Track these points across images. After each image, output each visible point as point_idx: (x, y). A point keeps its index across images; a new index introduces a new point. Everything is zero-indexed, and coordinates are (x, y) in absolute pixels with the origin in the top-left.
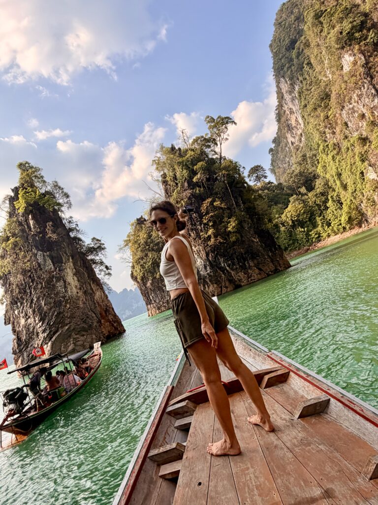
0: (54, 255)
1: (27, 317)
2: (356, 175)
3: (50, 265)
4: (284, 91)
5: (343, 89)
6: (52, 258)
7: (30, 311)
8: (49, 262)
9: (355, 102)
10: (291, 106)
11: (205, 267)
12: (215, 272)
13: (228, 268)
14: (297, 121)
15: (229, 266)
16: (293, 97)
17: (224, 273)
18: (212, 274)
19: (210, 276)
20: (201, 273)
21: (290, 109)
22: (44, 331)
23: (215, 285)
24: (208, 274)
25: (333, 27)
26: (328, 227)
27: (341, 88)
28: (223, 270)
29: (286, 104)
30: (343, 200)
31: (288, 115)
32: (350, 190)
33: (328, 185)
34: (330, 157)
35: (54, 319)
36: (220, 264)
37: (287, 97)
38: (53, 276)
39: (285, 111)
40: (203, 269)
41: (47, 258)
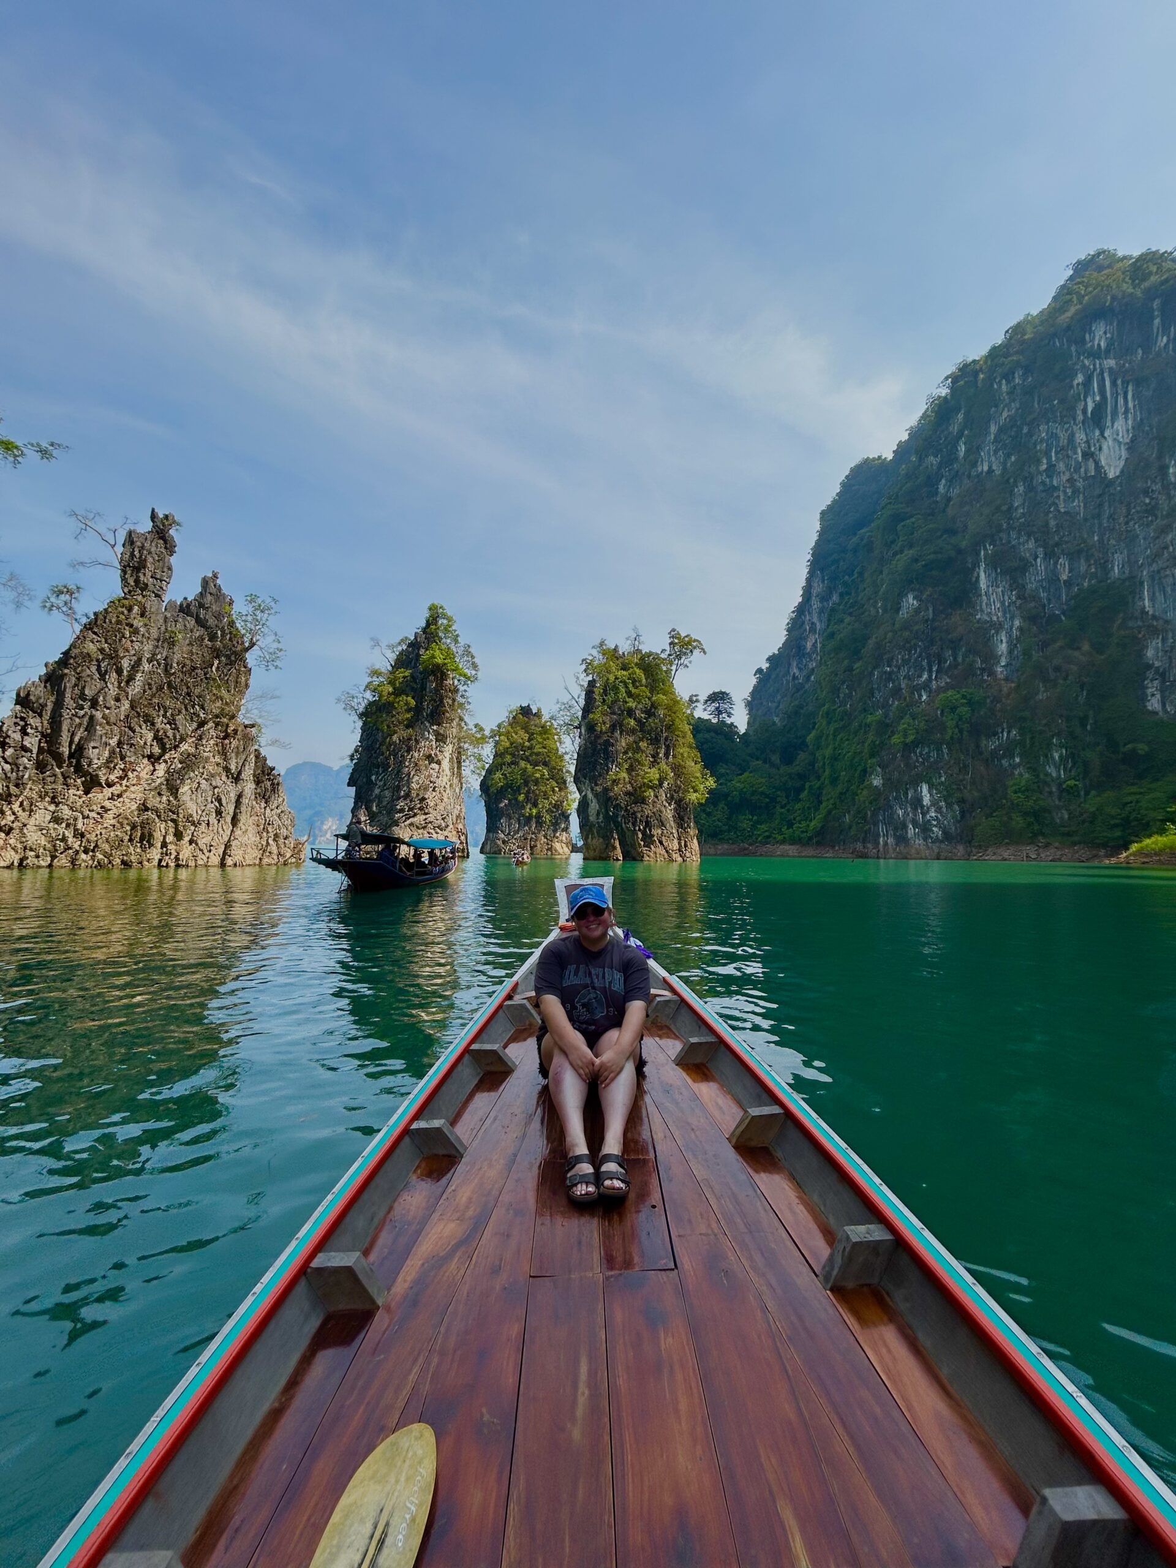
1: (384, 787)
2: (856, 770)
3: (431, 742)
4: (814, 592)
5: (887, 640)
6: (438, 735)
7: (390, 783)
8: (432, 737)
9: (896, 667)
10: (815, 620)
11: (598, 814)
14: (814, 645)
16: (824, 607)
18: (603, 825)
19: (600, 826)
20: (591, 818)
21: (813, 623)
22: (400, 810)
23: (601, 840)
24: (598, 823)
25: (911, 546)
26: (788, 829)
27: (885, 638)
29: (809, 613)
30: (824, 798)
31: (806, 630)
32: (839, 788)
33: (814, 768)
34: (832, 728)
35: (415, 803)
37: (816, 604)
38: (430, 755)
39: (803, 623)
41: (433, 733)
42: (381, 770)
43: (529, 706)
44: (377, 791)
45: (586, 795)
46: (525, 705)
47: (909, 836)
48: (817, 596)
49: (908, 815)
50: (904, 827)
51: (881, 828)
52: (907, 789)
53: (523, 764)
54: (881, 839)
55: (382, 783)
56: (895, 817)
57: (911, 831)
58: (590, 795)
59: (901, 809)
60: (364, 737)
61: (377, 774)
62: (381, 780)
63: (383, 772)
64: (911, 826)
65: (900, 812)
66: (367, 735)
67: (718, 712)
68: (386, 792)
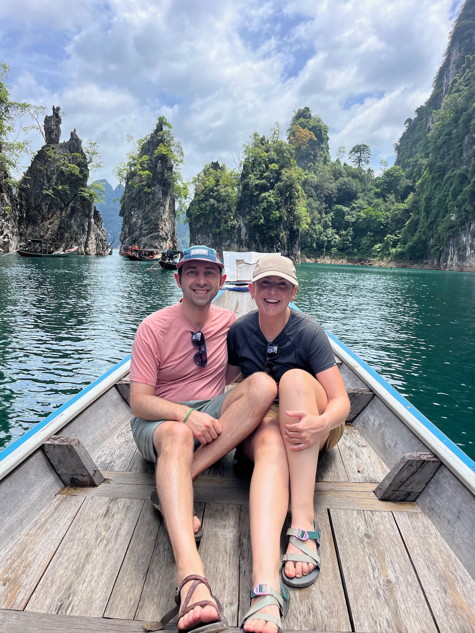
0: (165, 190)
1: (138, 218)
3: (160, 195)
6: (163, 192)
7: (141, 216)
8: (161, 193)
11: (246, 235)
12: (250, 240)
13: (259, 241)
15: (260, 240)
17: (255, 244)
18: (248, 241)
20: (242, 237)
22: (146, 230)
24: (245, 240)
28: (256, 241)
35: (153, 226)
36: (255, 237)
38: (160, 202)
40: (244, 235)
41: (161, 191)
42: (136, 209)
43: (217, 162)
44: (134, 219)
45: (240, 224)
46: (215, 161)
47: (467, 255)
48: (454, 63)
49: (468, 241)
50: (465, 249)
51: (451, 249)
52: (471, 224)
53: (212, 201)
54: (450, 256)
55: (137, 216)
56: (461, 242)
57: (468, 253)
58: (242, 225)
59: (465, 237)
60: (127, 191)
61: (134, 210)
62: (136, 214)
63: (137, 210)
64: (469, 248)
65: (464, 239)
66: (129, 190)
67: (360, 160)
68: (139, 220)
